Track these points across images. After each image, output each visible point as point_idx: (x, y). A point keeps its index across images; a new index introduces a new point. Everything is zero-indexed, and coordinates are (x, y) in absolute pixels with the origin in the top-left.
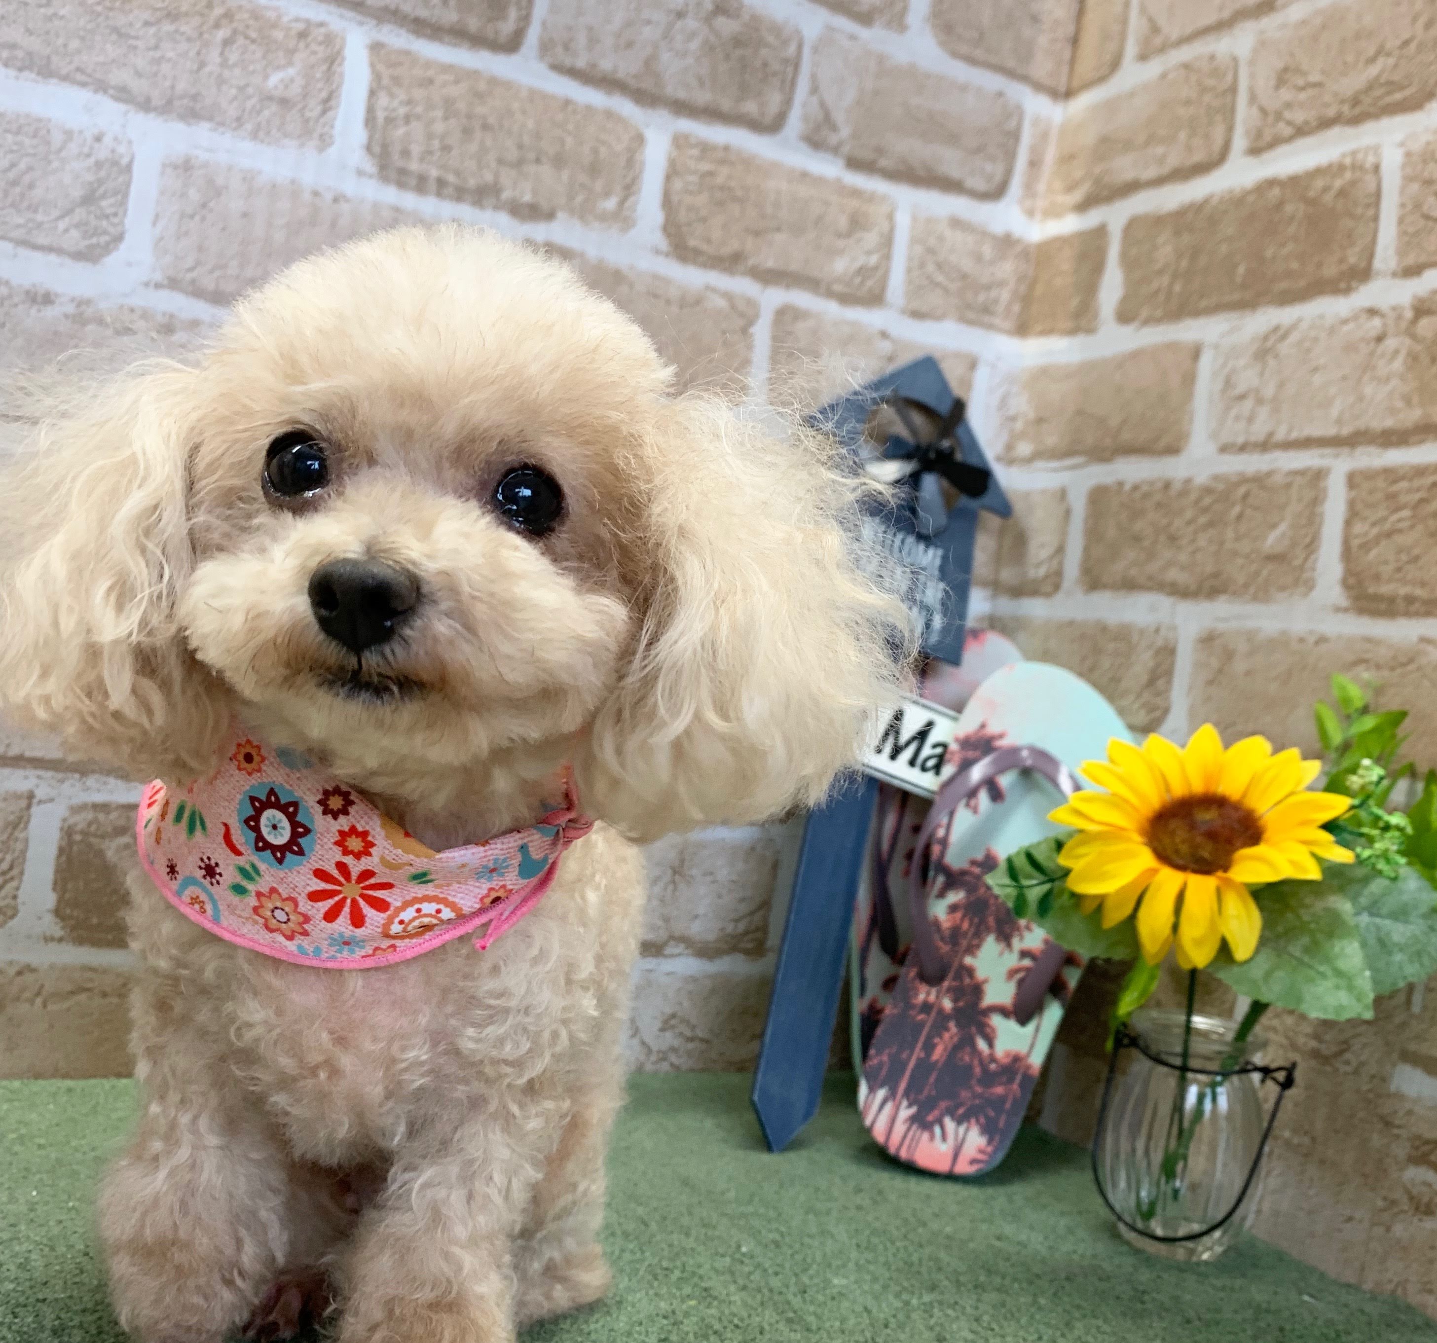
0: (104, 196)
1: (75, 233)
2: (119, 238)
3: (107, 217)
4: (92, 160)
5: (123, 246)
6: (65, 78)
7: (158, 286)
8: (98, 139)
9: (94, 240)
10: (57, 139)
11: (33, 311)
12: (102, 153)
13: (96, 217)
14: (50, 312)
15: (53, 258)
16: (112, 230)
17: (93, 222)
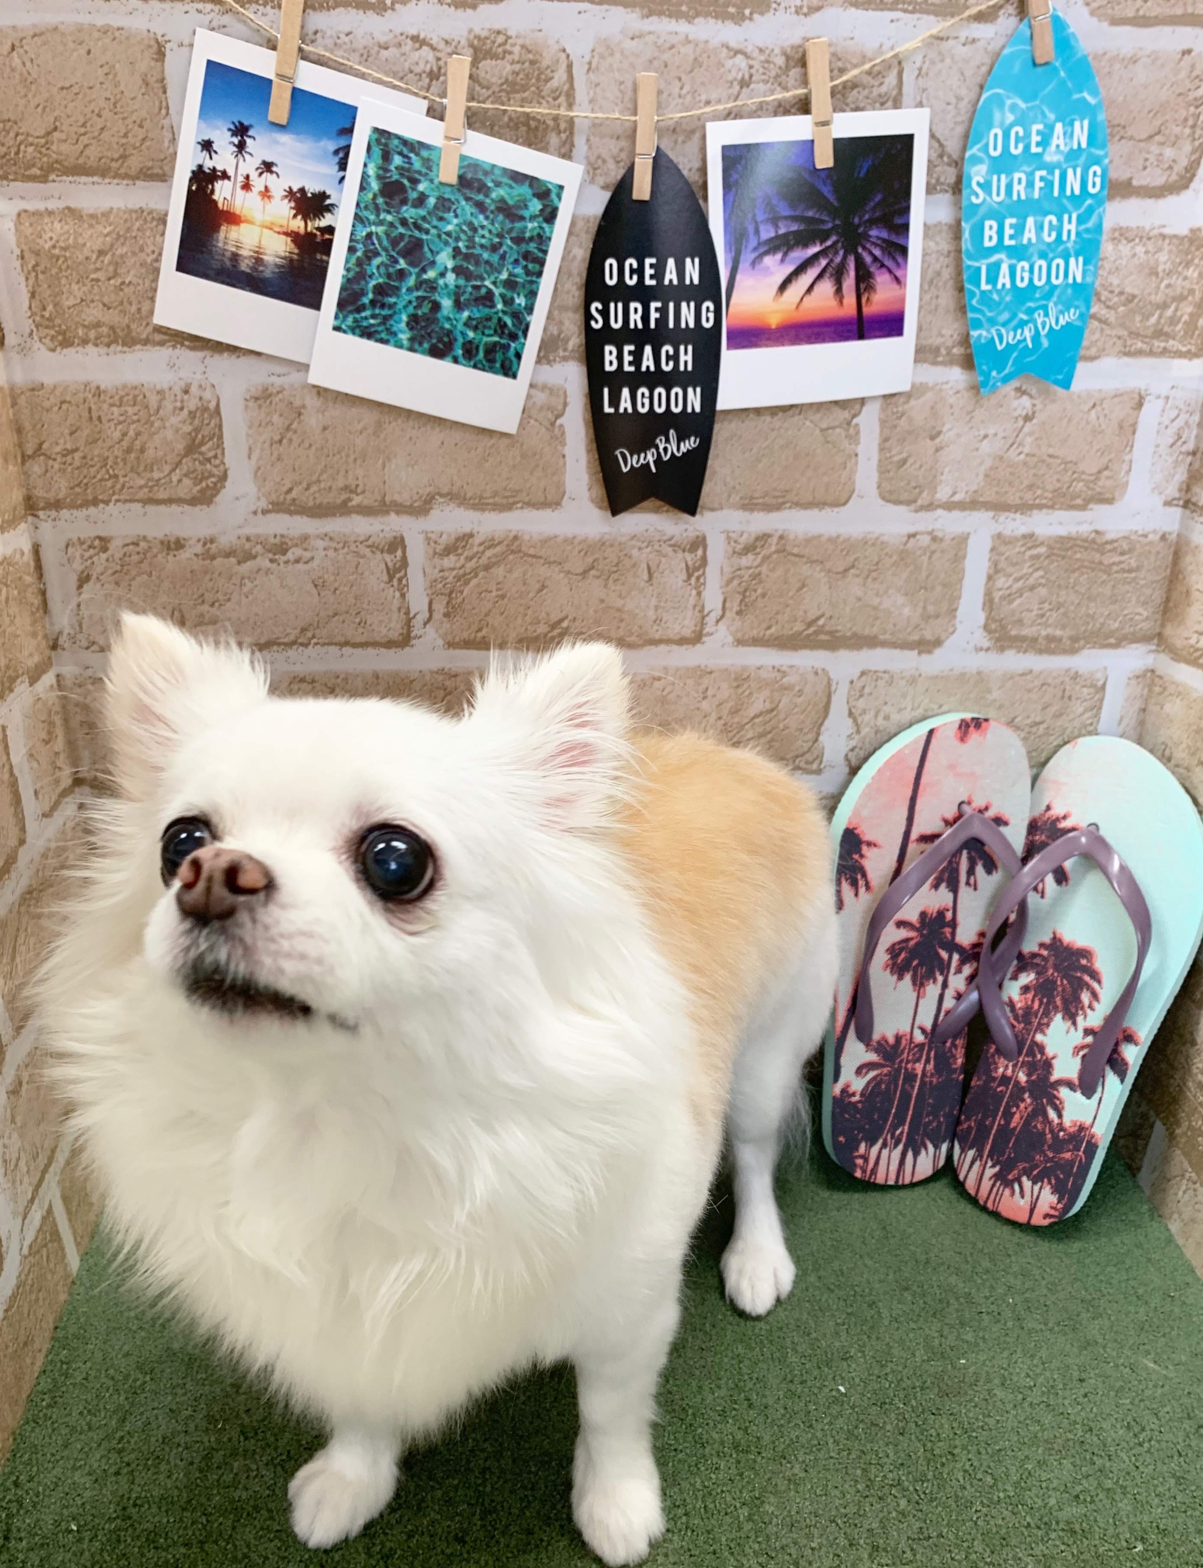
0: (202, 444)
1: (187, 482)
2: (224, 477)
3: (209, 460)
4: (186, 411)
5: (228, 484)
6: (146, 342)
7: (265, 512)
8: (186, 392)
9: (204, 484)
10: (153, 400)
11: (170, 558)
12: (192, 404)
13: (201, 463)
14: (184, 555)
15: (174, 507)
16: (215, 471)
17: (199, 468)
